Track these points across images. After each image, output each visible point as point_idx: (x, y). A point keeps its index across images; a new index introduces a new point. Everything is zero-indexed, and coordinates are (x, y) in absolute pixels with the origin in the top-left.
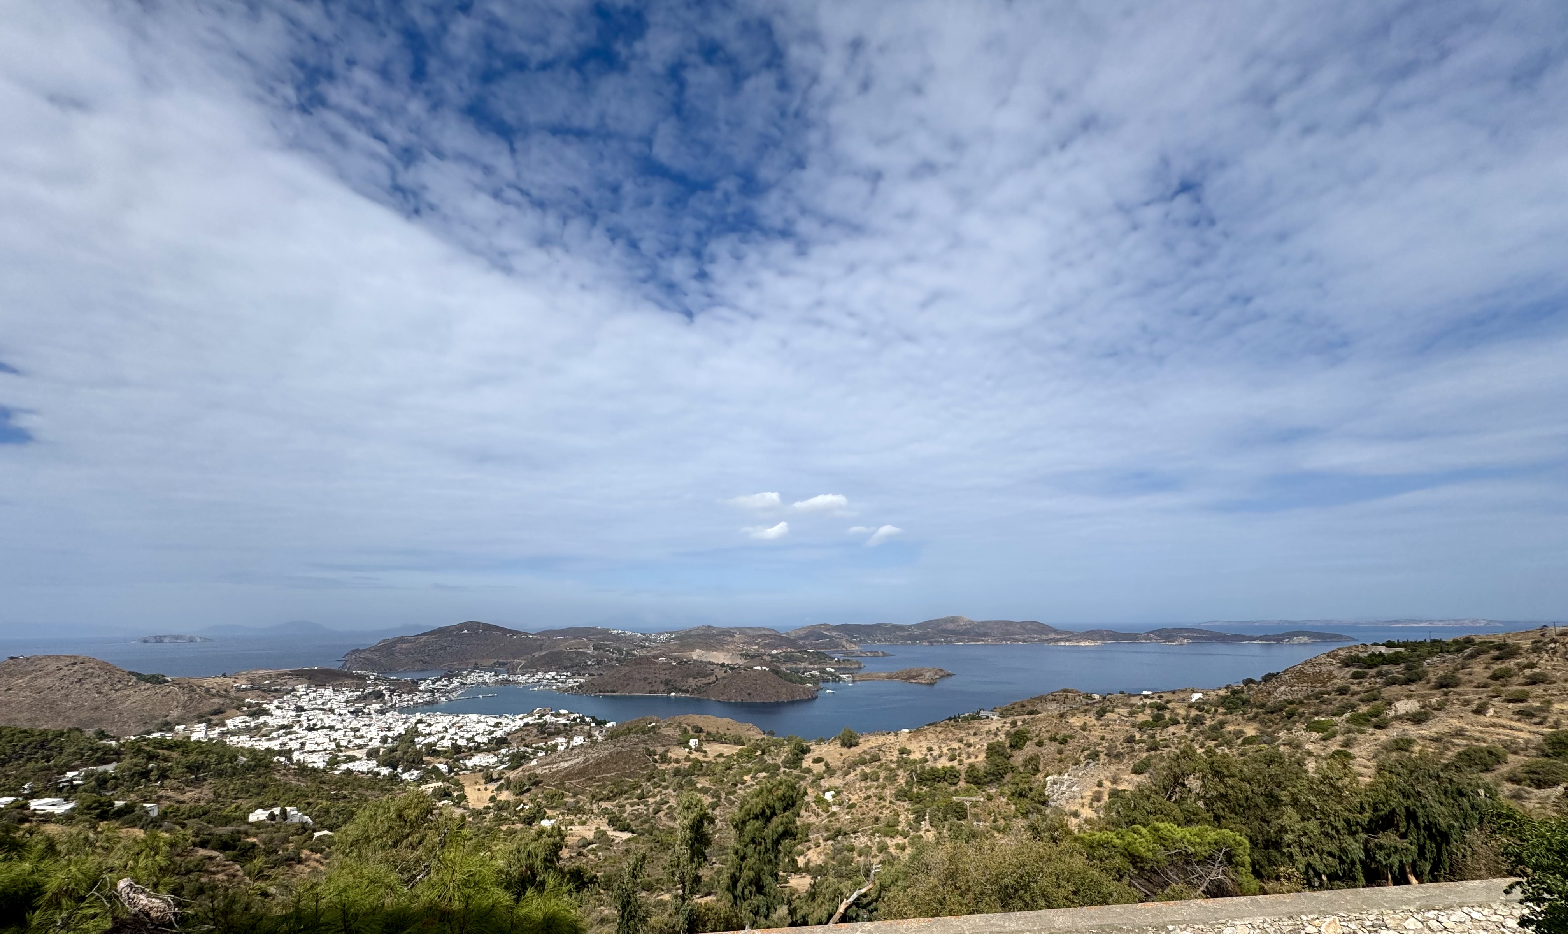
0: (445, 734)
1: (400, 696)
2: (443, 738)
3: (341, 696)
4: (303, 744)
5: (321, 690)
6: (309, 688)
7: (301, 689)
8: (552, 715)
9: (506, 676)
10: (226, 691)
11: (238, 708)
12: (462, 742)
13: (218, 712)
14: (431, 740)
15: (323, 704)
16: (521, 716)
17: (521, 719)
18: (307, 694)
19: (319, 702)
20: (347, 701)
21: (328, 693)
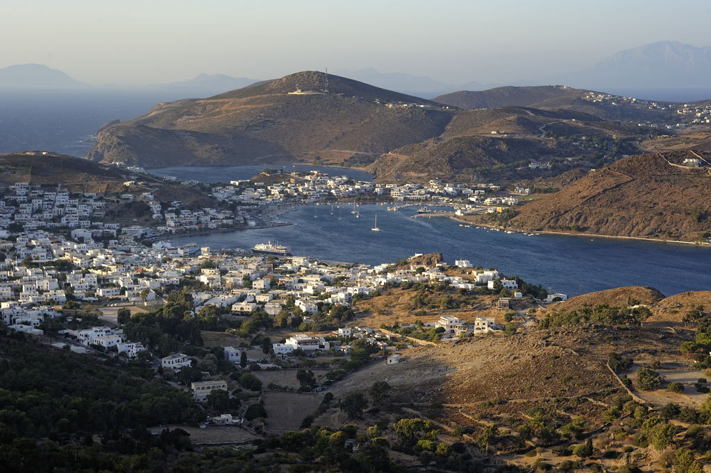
0: (246, 291)
1: (177, 212)
2: (242, 298)
3: (82, 207)
4: (17, 290)
6: (31, 187)
8: (442, 269)
9: (367, 185)
12: (273, 309)
14: (222, 299)
15: (54, 220)
16: (384, 266)
17: (384, 273)
18: (30, 201)
19: (46, 215)
21: (62, 198)
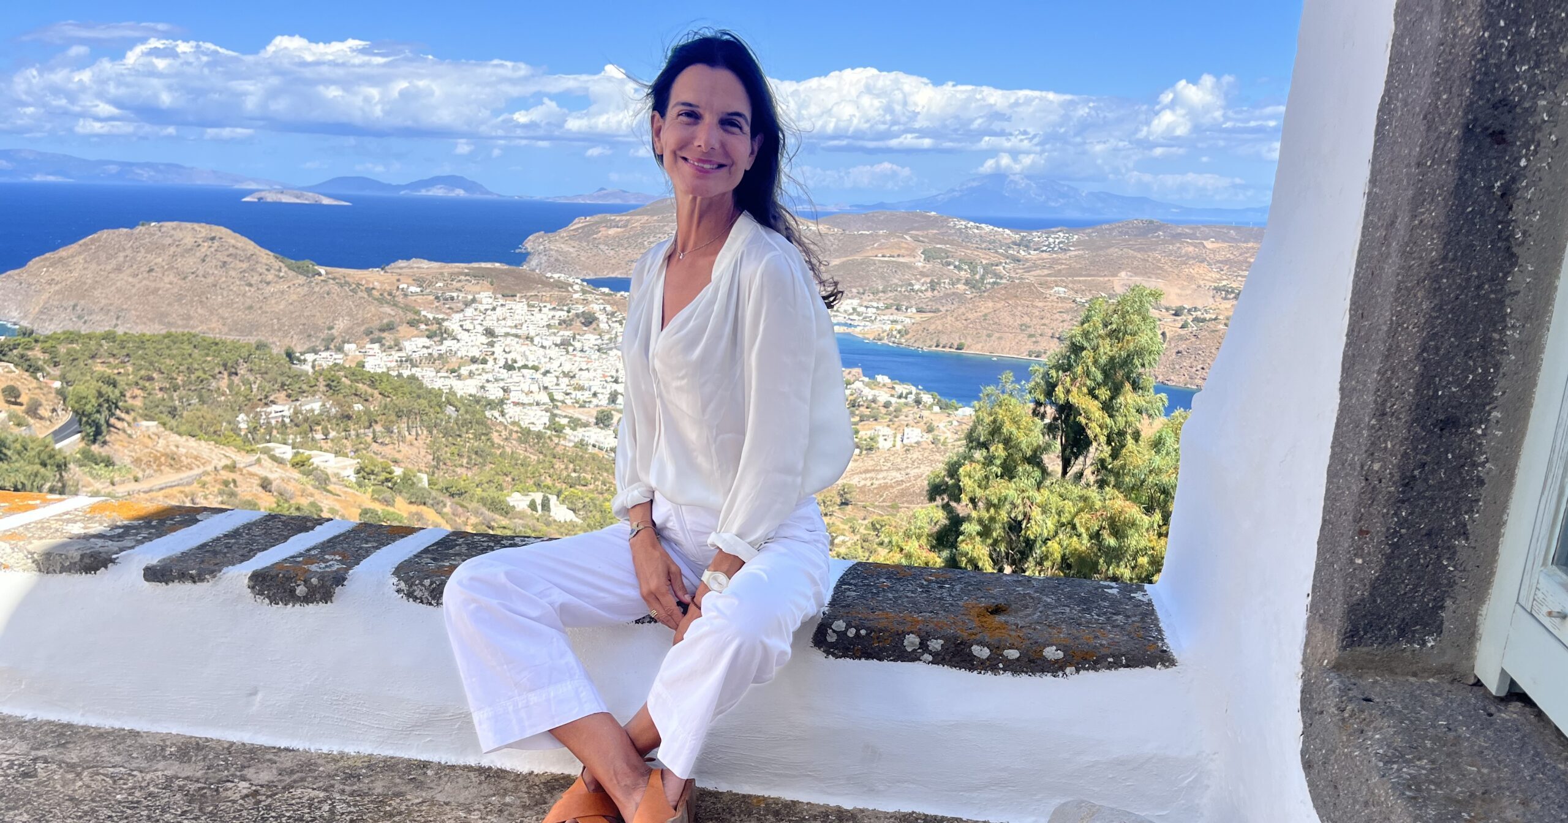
5: (510, 303)
7: (486, 298)
10: (390, 294)
11: (412, 324)
13: (390, 328)
15: (518, 326)
19: (511, 322)
20: (549, 326)
